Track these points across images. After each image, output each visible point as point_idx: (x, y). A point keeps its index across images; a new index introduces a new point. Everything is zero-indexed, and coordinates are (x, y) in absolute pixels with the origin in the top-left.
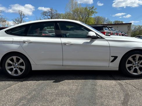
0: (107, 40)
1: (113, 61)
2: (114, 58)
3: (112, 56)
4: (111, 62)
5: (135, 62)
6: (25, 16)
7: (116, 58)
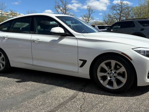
0: (77, 39)
1: (81, 66)
2: (82, 62)
3: (80, 60)
4: (80, 67)
5: (111, 71)
6: (93, 12)
7: (85, 62)
